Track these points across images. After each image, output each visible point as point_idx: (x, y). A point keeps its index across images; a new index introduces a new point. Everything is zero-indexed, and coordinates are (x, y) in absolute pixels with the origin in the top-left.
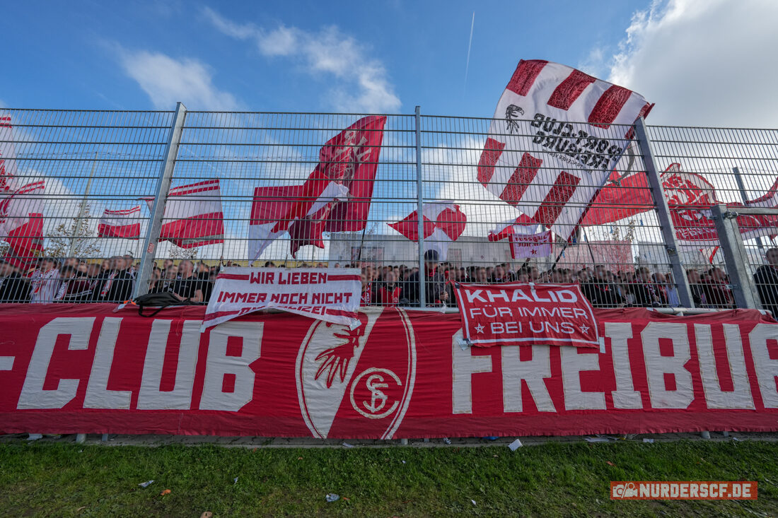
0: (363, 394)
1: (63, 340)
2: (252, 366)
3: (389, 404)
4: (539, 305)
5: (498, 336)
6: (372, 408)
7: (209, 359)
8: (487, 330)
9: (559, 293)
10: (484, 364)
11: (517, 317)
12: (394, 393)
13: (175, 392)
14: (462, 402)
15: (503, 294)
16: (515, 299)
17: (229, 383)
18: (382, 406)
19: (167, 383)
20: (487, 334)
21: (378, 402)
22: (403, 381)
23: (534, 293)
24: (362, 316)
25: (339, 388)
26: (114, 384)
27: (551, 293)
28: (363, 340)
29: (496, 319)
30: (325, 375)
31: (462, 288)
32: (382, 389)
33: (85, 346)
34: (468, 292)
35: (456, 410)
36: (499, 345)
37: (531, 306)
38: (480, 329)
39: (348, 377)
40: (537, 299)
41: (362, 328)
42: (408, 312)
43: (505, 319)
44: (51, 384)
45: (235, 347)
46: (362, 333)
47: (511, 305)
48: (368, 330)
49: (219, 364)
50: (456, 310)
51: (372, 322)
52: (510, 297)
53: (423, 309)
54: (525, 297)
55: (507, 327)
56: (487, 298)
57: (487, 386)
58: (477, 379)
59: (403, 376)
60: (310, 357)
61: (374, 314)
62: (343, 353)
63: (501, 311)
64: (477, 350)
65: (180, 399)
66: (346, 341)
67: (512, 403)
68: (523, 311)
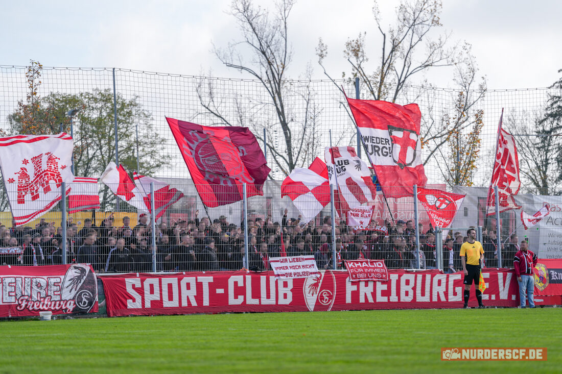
0: (322, 298)
1: (236, 283)
2: (291, 290)
3: (329, 301)
4: (371, 268)
5: (359, 278)
6: (324, 302)
7: (279, 289)
8: (356, 276)
9: (377, 263)
10: (355, 288)
11: (364, 272)
12: (330, 297)
13: (271, 299)
14: (349, 300)
15: (360, 264)
16: (363, 266)
17: (285, 296)
18: (327, 301)
19: (268, 297)
20: (356, 278)
21: (326, 300)
22: (333, 293)
23: (369, 264)
24: (319, 273)
25: (315, 296)
26: (253, 297)
27: (374, 263)
28: (321, 281)
29: (358, 273)
30: (311, 292)
31: (347, 262)
32: (327, 296)
33: (242, 285)
34: (349, 263)
35: (347, 302)
36: (359, 281)
37: (369, 268)
38: (354, 276)
39: (318, 293)
40: (370, 266)
41: (321, 277)
42: (333, 271)
43: (361, 273)
44: (236, 297)
45: (285, 285)
46: (321, 279)
47: (362, 268)
48: (322, 278)
49: (282, 290)
50: (346, 270)
51: (323, 274)
52: (362, 265)
53: (336, 270)
54: (366, 265)
55: (361, 276)
56: (355, 266)
57: (355, 295)
58: (353, 292)
59: (333, 292)
60: (307, 287)
61: (323, 272)
62: (316, 285)
63: (360, 270)
64: (353, 283)
65: (272, 301)
66: (316, 281)
67: (362, 300)
68: (366, 270)
